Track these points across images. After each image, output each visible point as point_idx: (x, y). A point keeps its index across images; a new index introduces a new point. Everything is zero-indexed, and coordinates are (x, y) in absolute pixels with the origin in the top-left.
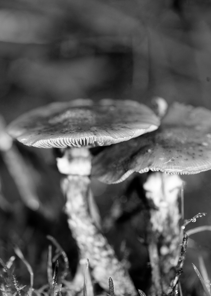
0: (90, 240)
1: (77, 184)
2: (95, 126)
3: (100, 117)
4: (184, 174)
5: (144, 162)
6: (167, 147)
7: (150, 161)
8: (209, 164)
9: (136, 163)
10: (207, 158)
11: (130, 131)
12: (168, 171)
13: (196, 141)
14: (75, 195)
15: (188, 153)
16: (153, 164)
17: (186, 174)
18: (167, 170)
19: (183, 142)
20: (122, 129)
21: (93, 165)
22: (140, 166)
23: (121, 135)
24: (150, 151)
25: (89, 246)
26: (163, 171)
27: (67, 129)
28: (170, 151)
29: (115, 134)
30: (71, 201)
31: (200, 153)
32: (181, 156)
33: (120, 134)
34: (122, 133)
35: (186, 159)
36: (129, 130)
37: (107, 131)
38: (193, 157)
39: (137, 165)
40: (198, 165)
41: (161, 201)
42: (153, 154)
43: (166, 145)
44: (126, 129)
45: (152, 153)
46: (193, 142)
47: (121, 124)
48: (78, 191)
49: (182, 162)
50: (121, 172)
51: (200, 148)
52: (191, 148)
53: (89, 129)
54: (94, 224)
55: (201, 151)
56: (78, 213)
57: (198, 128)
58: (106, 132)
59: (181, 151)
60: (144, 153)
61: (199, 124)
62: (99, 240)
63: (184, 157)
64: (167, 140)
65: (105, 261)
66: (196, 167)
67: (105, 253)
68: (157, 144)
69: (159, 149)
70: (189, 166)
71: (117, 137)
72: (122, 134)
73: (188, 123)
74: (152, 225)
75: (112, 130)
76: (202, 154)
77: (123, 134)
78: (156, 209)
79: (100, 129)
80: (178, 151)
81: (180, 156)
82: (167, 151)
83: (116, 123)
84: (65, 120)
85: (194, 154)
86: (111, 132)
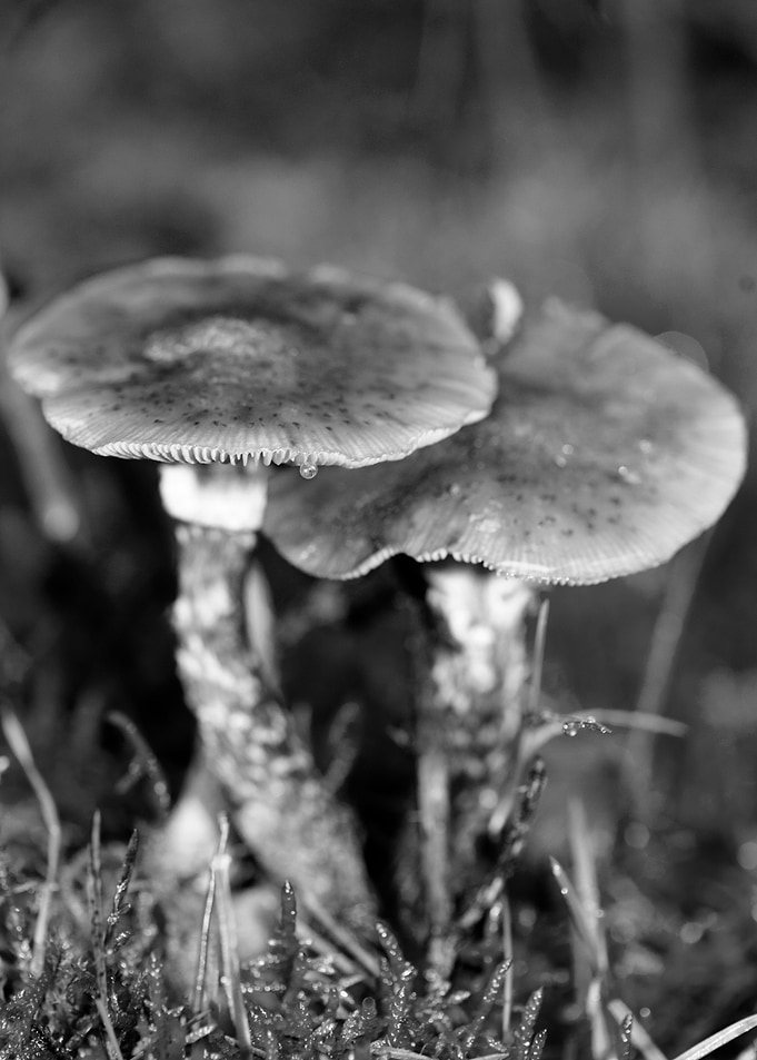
0: (241, 721)
1: (216, 551)
2: (293, 398)
3: (312, 356)
4: (556, 583)
5: (435, 525)
6: (512, 479)
7: (453, 524)
8: (634, 552)
9: (411, 525)
10: (633, 530)
11: (402, 434)
12: (510, 568)
13: (604, 460)
14: (208, 583)
15: (575, 509)
16: (462, 540)
17: (563, 583)
18: (506, 564)
19: (561, 461)
20: (379, 422)
21: (272, 496)
22: (423, 537)
23: (374, 447)
24: (456, 490)
25: (235, 739)
26: (491, 568)
27: (203, 404)
28: (520, 498)
29: (355, 442)
30: (192, 597)
31: (612, 511)
32: (553, 520)
33: (372, 444)
34: (377, 441)
35: (566, 528)
36: (399, 427)
37: (329, 429)
38: (590, 526)
39: (411, 531)
40: (602, 555)
41: (474, 623)
42: (466, 502)
43: (508, 471)
44: (391, 422)
45: (464, 498)
46: (592, 467)
47: (374, 399)
48: (217, 570)
49: (554, 539)
50: (361, 544)
51: (615, 490)
52: (586, 489)
53: (275, 415)
54: (256, 673)
55: (616, 501)
56: (209, 637)
57: (614, 409)
58: (326, 432)
59: (553, 498)
60: (438, 494)
61: (618, 395)
62: (267, 723)
63: (563, 521)
64: (515, 449)
65: (278, 789)
66: (596, 563)
67: (281, 765)
68: (481, 466)
69: (486, 486)
70: (574, 557)
71: (359, 454)
72: (376, 444)
73: (584, 384)
74: (435, 688)
75: (347, 422)
76: (619, 516)
77: (380, 444)
78: (453, 648)
79: (309, 414)
80: (545, 497)
81: (548, 518)
82: (511, 494)
83: (360, 392)
84: (201, 358)
85: (592, 512)
86: (342, 431)
